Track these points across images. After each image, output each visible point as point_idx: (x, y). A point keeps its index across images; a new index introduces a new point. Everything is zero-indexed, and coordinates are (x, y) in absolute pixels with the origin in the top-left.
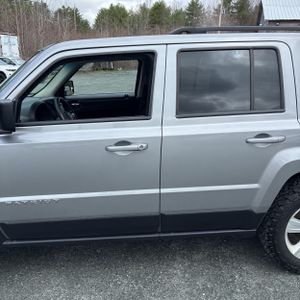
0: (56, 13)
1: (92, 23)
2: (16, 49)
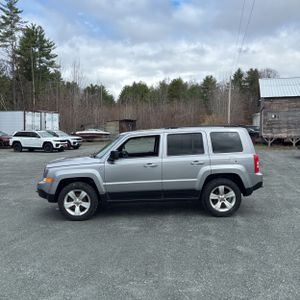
0: (85, 91)
1: (116, 98)
2: (56, 124)
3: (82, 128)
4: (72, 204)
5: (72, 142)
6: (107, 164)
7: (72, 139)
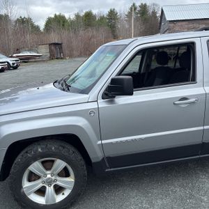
0: (16, 22)
1: (42, 28)
3: (18, 51)
4: (38, 184)
5: (11, 63)
6: (102, 104)
7: (11, 61)
